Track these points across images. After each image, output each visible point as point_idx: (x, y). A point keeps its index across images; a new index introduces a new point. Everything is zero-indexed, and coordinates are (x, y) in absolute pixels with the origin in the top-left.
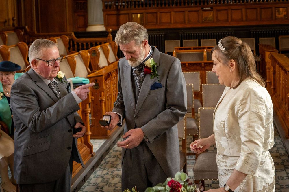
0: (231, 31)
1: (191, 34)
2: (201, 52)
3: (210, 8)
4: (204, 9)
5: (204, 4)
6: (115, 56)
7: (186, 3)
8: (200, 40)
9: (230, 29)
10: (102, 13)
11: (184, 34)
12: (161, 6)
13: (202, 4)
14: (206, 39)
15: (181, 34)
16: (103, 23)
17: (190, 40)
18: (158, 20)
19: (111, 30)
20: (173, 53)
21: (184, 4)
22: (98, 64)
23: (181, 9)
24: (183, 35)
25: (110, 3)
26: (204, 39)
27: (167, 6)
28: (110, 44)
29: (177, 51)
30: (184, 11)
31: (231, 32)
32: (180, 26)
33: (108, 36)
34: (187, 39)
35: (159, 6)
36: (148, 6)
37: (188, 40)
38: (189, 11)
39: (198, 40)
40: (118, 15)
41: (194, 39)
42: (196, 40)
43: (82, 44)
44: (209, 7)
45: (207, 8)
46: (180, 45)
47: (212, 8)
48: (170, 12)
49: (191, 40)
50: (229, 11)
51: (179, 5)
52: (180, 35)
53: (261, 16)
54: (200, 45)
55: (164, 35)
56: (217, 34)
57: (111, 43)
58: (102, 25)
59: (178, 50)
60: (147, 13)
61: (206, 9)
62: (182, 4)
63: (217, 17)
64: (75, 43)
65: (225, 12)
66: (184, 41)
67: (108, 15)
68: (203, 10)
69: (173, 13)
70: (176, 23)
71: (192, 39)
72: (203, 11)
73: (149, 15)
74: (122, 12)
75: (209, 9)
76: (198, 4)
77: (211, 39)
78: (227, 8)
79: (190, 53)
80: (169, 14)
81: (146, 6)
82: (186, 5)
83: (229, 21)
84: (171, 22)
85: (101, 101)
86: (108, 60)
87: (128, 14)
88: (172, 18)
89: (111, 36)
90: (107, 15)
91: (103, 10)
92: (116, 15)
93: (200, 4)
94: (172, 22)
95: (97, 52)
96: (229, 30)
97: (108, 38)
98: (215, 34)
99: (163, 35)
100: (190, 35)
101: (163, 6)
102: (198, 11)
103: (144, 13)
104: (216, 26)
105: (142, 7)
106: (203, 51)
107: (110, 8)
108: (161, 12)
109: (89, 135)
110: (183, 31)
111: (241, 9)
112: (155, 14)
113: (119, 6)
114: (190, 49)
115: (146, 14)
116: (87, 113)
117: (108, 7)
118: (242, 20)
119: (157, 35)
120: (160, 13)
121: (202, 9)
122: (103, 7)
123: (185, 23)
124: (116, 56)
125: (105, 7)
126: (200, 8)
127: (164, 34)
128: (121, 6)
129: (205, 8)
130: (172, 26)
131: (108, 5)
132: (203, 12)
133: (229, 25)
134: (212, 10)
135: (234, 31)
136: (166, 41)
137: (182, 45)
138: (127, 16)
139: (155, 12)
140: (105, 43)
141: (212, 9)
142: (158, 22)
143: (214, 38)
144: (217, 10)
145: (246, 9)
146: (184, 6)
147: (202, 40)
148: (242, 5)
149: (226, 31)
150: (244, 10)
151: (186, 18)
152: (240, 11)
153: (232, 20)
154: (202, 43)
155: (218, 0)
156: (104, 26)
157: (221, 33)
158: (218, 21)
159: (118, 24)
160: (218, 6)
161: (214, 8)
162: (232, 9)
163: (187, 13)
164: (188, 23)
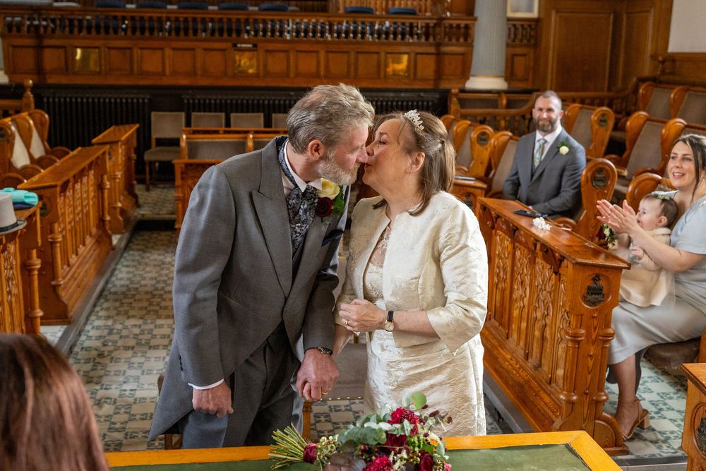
0: (294, 97)
1: (210, 100)
2: (242, 140)
3: (250, 46)
4: (239, 45)
5: (238, 35)
6: (43, 141)
8: (229, 115)
9: (292, 93)
11: (194, 100)
12: (142, 33)
13: (234, 35)
14: (242, 112)
15: (188, 100)
16: (1, 66)
17: (206, 114)
18: (135, 66)
19: (31, 82)
20: (181, 140)
21: (195, 33)
22: (12, 160)
23: (187, 44)
24: (191, 101)
25: (18, 19)
26: (237, 112)
28: (30, 115)
29: (189, 136)
30: (193, 49)
32: (184, 82)
33: (25, 95)
34: (199, 111)
35: (138, 33)
36: (111, 31)
37: (202, 114)
38: (205, 50)
39: (223, 115)
40: (40, 48)
41: (215, 111)
42: (220, 114)
44: (249, 43)
45: (244, 45)
46: (184, 124)
47: (255, 46)
48: (162, 49)
49: (210, 114)
50: (292, 56)
51: (182, 33)
52: (186, 101)
53: (356, 68)
54: (228, 124)
55: (149, 99)
56: (266, 102)
57: (31, 111)
58: (1, 70)
59: (190, 134)
60: (110, 48)
61: (241, 47)
62: (191, 32)
63: (265, 66)
65: (282, 55)
66: (194, 114)
67: (15, 47)
68: (235, 48)
69: (168, 52)
71: (210, 111)
72: (235, 50)
73: (113, 52)
74: (47, 42)
75: (249, 48)
76: (225, 35)
78: (286, 47)
79: (217, 140)
80: (159, 53)
81: (107, 32)
83: (292, 75)
84: (164, 71)
85: (53, 244)
86: (31, 150)
87: (64, 47)
88: (167, 61)
89: (32, 96)
90: (11, 48)
91: (2, 35)
92: (34, 47)
93: (230, 35)
94: (168, 72)
95: (8, 133)
96: (290, 95)
97: (24, 100)
98: (261, 102)
99: (146, 101)
100: (207, 102)
101: (147, 34)
102: (224, 50)
103: (102, 49)
104: (263, 84)
105: (98, 32)
106: (246, 138)
107: (19, 30)
108: (142, 48)
109: (37, 317)
110: (190, 92)
111: (317, 52)
112: (128, 52)
113: (42, 29)
114: (216, 132)
115: (107, 50)
116: (33, 270)
117: (14, 29)
118: (317, 75)
119: (132, 99)
120: (139, 51)
121: (235, 45)
122: (1, 27)
123: (195, 74)
124: (46, 143)
125: (6, 27)
126: (229, 45)
127: (148, 97)
128: (46, 27)
129: (241, 43)
130: (165, 81)
131: (14, 23)
132: (236, 52)
133: (291, 86)
134: (256, 50)
136: (153, 114)
137: (188, 124)
138: (62, 51)
139: (129, 46)
140: (18, 112)
141: (255, 48)
142: (136, 69)
143: (258, 112)
144: (267, 51)
145: (328, 52)
146: (195, 38)
147: (233, 115)
148: (318, 42)
149: (284, 98)
150: (322, 54)
151: (199, 65)
152: (314, 55)
153: (297, 75)
154: (232, 121)
155: (269, 30)
156: (6, 73)
157: (274, 100)
158: (267, 74)
159: (39, 71)
160: (269, 41)
161: (259, 45)
162: (297, 51)
163: (200, 53)
164: (203, 75)
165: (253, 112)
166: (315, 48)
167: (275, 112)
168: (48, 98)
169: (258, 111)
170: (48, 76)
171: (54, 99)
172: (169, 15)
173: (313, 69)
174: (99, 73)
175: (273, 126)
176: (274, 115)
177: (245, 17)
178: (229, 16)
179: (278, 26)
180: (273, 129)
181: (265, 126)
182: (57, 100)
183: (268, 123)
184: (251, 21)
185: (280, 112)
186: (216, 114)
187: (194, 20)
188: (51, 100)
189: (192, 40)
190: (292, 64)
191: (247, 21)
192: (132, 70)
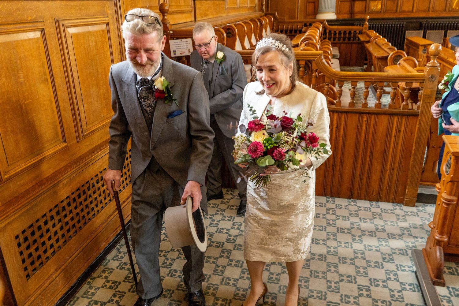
8: (447, 31)
11: (428, 24)
14: (453, 30)
16: (334, 10)
17: (434, 31)
18: (399, 8)
19: (368, 17)
32: (422, 15)
34: (430, 30)
37: (432, 31)
39: (444, 31)
42: (442, 31)
43: (335, 32)
49: (436, 31)
52: (424, 25)
55: (406, 24)
58: (334, 12)
64: (327, 31)
66: (428, 31)
67: (341, 1)
70: (418, 11)
73: (389, 2)
87: (366, 0)
88: (415, 5)
92: (350, 1)
94: (414, 10)
99: (404, 25)
100: (435, 25)
103: (384, 0)
110: (427, 20)
112: (396, 1)
115: (386, 1)
123: (429, 11)
130: (412, 15)
136: (407, 32)
142: (399, 10)
151: (431, 6)
156: (336, 14)
159: (352, 12)
164: (432, 11)
170: (355, 15)
174: (381, 13)
192: (397, 10)
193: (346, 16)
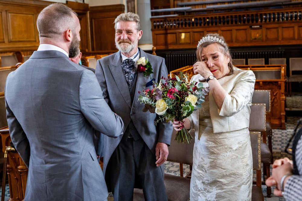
0: (281, 50)
1: (238, 53)
3: (258, 26)
4: (253, 27)
5: (253, 22)
7: (234, 22)
8: (248, 60)
9: (280, 48)
10: (151, 32)
12: (208, 25)
13: (250, 22)
14: (254, 58)
16: (152, 42)
19: (155, 48)
21: (232, 23)
23: (228, 28)
25: (158, 23)
26: (251, 58)
27: (214, 24)
30: (231, 30)
31: (281, 52)
35: (206, 25)
36: (195, 25)
38: (237, 30)
39: (244, 60)
40: (166, 34)
45: (255, 27)
47: (261, 26)
48: (217, 31)
49: (238, 60)
50: (280, 30)
51: (226, 24)
54: (247, 63)
56: (266, 53)
58: (151, 44)
60: (194, 32)
61: (254, 28)
62: (230, 22)
63: (266, 36)
65: (275, 30)
67: (157, 34)
69: (220, 32)
71: (239, 58)
72: (251, 29)
73: (196, 34)
74: (169, 31)
75: (258, 27)
76: (246, 23)
77: (259, 58)
78: (276, 26)
81: (193, 25)
82: (234, 23)
83: (280, 39)
87: (175, 33)
90: (155, 35)
91: (152, 30)
92: (164, 34)
93: (248, 22)
96: (279, 49)
98: (263, 53)
101: (210, 25)
102: (246, 29)
103: (191, 33)
104: (265, 44)
105: (189, 26)
107: (158, 28)
108: (208, 32)
112: (202, 33)
113: (167, 27)
115: (193, 33)
117: (157, 27)
118: (293, 39)
121: (251, 27)
122: (152, 27)
123: (232, 42)
125: (154, 27)
126: (248, 27)
129: (254, 26)
131: (157, 25)
132: (252, 30)
133: (279, 44)
134: (262, 29)
135: (284, 50)
138: (174, 35)
139: (202, 31)
141: (261, 28)
144: (267, 29)
145: (299, 27)
146: (232, 25)
147: (249, 60)
148: (294, 22)
149: (275, 51)
150: (296, 28)
151: (234, 37)
152: (292, 28)
153: (283, 39)
154: (249, 62)
155: (268, 18)
156: (153, 45)
157: (270, 52)
158: (267, 39)
159: (166, 44)
160: (268, 24)
161: (263, 26)
162: (283, 28)
163: (234, 32)
164: (236, 42)
165: (260, 58)
166: (292, 25)
167: (271, 58)
168: (168, 55)
169: (262, 58)
170: (169, 46)
171: (170, 55)
172: (220, 15)
173: (291, 36)
174: (190, 43)
175: (269, 63)
176: (270, 59)
177: (255, 13)
178: (248, 14)
179: (272, 16)
180: (270, 65)
181: (265, 64)
182: (171, 56)
183: (267, 62)
184: (259, 15)
185: (273, 58)
186: (242, 59)
187: (232, 17)
188: (169, 56)
189: (230, 26)
190: (280, 34)
191: (257, 15)
193: (162, 47)
